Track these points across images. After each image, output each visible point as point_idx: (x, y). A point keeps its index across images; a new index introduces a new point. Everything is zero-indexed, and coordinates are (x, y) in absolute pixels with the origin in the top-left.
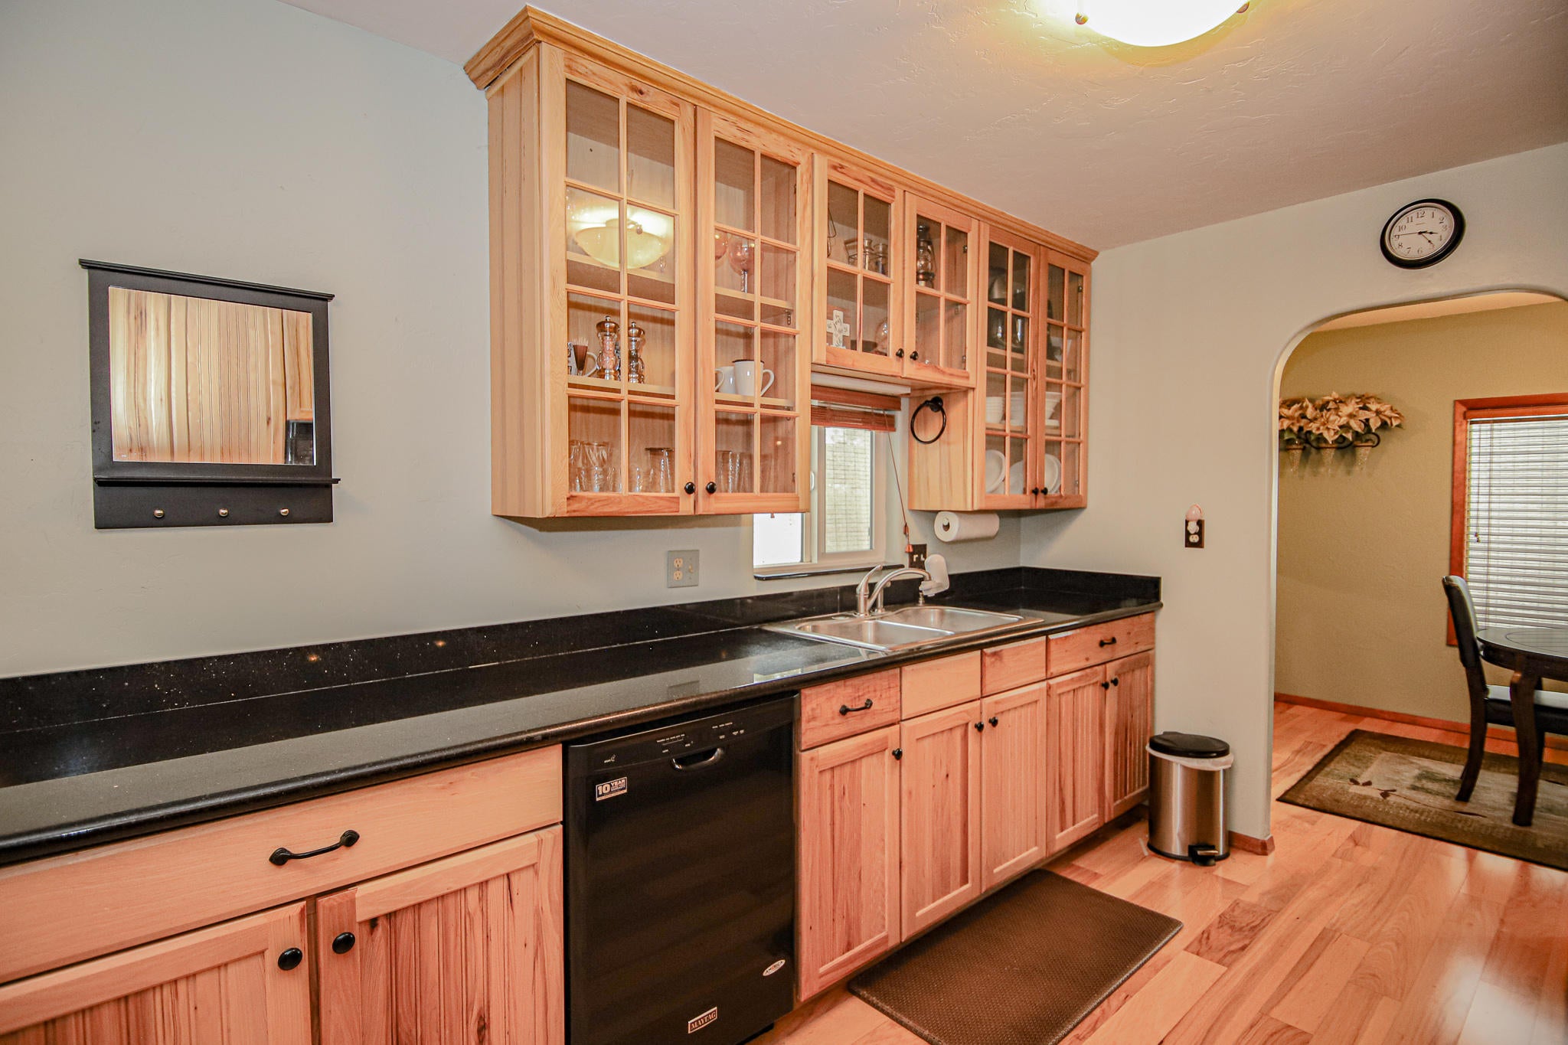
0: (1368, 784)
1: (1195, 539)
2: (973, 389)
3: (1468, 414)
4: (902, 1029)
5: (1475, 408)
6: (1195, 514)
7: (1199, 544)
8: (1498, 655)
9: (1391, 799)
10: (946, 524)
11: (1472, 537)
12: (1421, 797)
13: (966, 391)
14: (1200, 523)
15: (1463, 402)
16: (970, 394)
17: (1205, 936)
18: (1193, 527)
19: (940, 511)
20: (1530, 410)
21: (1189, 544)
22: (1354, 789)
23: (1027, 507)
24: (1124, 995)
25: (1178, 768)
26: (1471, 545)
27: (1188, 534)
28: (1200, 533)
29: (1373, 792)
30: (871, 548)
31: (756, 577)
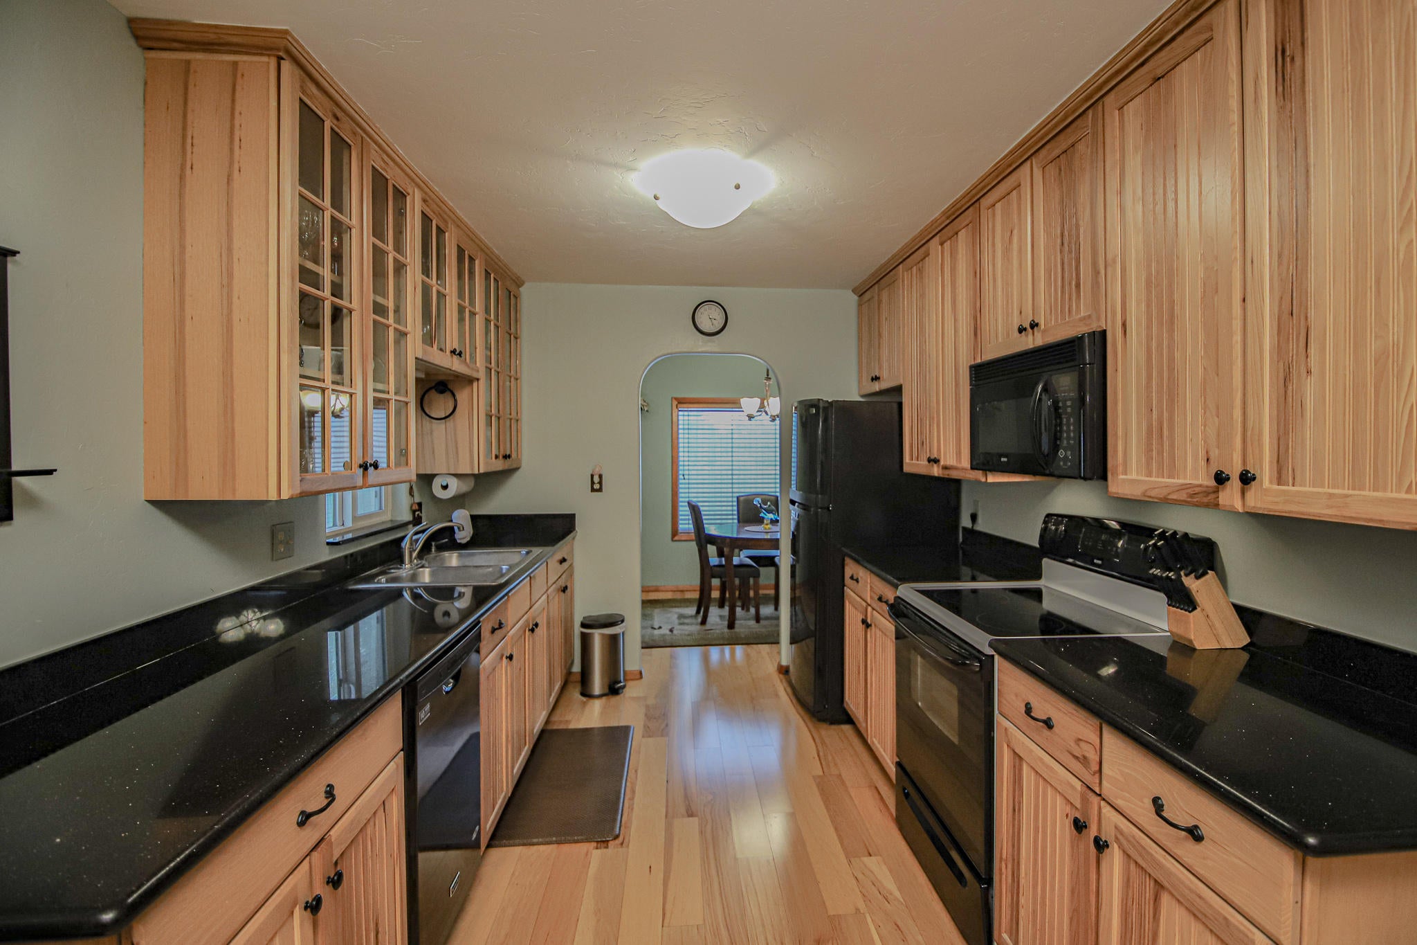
0: (660, 628)
1: (597, 485)
2: (478, 380)
3: (679, 405)
4: (535, 847)
5: (681, 401)
6: (597, 471)
7: (600, 490)
8: (712, 540)
9: (675, 632)
10: (444, 484)
11: (681, 477)
12: (686, 627)
13: (470, 381)
14: (600, 476)
15: (676, 399)
16: (475, 384)
17: (646, 727)
18: (596, 479)
19: (438, 474)
20: (695, 405)
21: (593, 490)
22: (656, 632)
23: (501, 469)
24: (633, 771)
25: (597, 636)
26: (681, 481)
27: (593, 483)
28: (600, 483)
29: (665, 631)
30: (381, 508)
31: (328, 544)
